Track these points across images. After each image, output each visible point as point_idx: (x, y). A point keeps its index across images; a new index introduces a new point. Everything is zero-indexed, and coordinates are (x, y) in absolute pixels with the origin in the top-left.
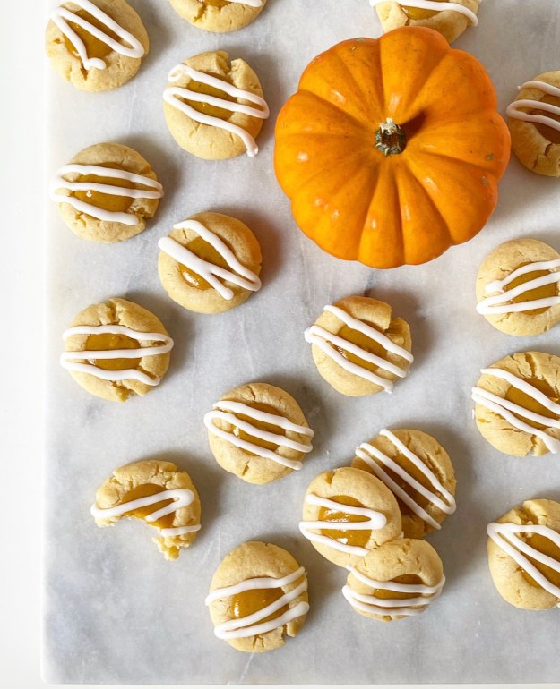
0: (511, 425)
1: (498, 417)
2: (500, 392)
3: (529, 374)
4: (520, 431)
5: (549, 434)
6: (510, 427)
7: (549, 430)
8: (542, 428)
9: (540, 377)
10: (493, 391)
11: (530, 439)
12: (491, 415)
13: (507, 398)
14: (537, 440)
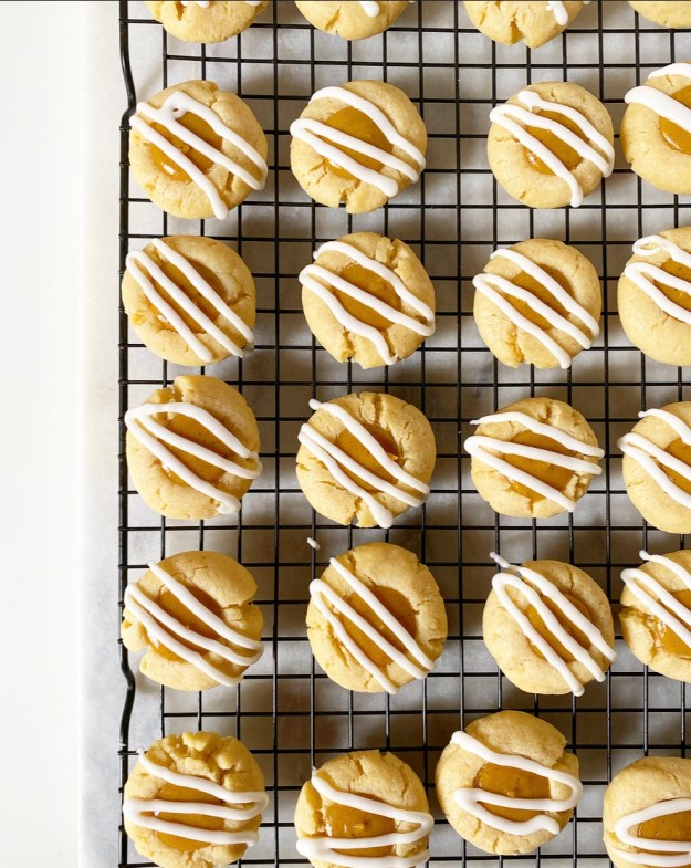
0: (334, 479)
1: (320, 466)
2: (329, 434)
3: (371, 418)
4: (343, 489)
5: (378, 500)
6: (332, 481)
7: (381, 495)
8: (373, 491)
9: (384, 426)
10: (321, 430)
11: (353, 502)
12: (313, 461)
13: (337, 443)
14: (362, 505)
